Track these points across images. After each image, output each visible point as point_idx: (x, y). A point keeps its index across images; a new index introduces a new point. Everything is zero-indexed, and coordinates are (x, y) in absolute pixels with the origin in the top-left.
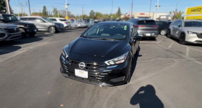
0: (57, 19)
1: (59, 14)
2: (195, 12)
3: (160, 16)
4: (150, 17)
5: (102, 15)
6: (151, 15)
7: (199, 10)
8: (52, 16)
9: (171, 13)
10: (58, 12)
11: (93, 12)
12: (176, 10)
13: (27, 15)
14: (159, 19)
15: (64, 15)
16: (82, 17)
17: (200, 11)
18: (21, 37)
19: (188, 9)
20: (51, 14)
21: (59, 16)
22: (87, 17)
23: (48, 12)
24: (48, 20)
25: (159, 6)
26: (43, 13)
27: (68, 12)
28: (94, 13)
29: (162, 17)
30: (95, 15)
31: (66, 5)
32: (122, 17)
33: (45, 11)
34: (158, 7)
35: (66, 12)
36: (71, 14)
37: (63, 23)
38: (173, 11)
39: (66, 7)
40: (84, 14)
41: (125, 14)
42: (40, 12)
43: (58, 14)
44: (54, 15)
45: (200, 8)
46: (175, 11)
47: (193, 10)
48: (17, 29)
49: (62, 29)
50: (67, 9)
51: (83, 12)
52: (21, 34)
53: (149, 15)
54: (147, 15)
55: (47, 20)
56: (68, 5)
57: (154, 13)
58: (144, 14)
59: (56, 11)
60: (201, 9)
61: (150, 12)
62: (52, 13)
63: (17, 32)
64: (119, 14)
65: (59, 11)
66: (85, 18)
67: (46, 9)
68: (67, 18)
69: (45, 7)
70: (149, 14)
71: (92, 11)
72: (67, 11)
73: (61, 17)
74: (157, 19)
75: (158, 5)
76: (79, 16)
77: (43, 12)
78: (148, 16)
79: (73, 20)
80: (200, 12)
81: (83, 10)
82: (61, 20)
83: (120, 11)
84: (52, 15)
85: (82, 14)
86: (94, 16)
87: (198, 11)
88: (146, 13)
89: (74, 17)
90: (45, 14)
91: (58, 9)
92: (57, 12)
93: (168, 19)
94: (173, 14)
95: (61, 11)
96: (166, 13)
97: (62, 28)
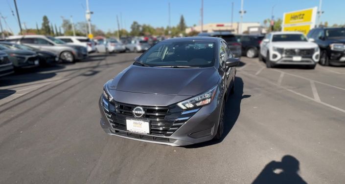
0: (74, 38)
1: (75, 29)
2: (296, 21)
3: (249, 28)
4: (233, 31)
5: (154, 30)
6: (235, 27)
7: (301, 16)
8: (62, 35)
9: (265, 22)
10: (73, 26)
11: (136, 25)
12: (273, 17)
13: (10, 35)
14: (247, 32)
15: (84, 31)
16: (118, 34)
17: (302, 18)
18: (13, 72)
19: (287, 15)
20: (58, 31)
21: (74, 34)
22: (126, 33)
23: (52, 28)
24: (58, 42)
25: (245, 12)
26: (42, 29)
27: (91, 26)
28: (139, 26)
29: (252, 30)
30: (141, 29)
31: (88, 13)
32: (188, 31)
33: (46, 25)
34: (243, 14)
35: (88, 27)
36: (96, 30)
37: (84, 44)
38: (269, 20)
39: (88, 16)
40: (121, 29)
41: (192, 26)
42: (37, 27)
43: (73, 29)
44: (65, 32)
45: (302, 13)
46: (271, 19)
47: (293, 16)
48: (5, 57)
49: (85, 55)
50: (89, 20)
51: (119, 25)
52: (12, 68)
53: (231, 26)
54: (228, 26)
55: (56, 41)
56: (92, 13)
57: (238, 23)
58: (222, 26)
59: (68, 25)
60: (303, 15)
61: (232, 22)
62: (60, 30)
63: (5, 63)
64: (182, 26)
65: (74, 24)
66: (123, 36)
67: (48, 22)
68: (91, 36)
69: (45, 19)
70: (230, 24)
71: (135, 23)
72: (89, 23)
73: (78, 35)
74: (244, 33)
75: (242, 10)
76: (112, 32)
77: (44, 28)
78: (229, 28)
79: (101, 40)
80: (302, 20)
81: (118, 21)
82: (81, 41)
83: (184, 22)
84: (60, 33)
85: (117, 29)
86: (139, 31)
87: (300, 18)
88: (226, 24)
89: (103, 35)
90: (48, 30)
91: (72, 21)
92: (70, 27)
93: (261, 32)
94: (268, 25)
95: (78, 25)
96: (258, 23)
97: (84, 53)
